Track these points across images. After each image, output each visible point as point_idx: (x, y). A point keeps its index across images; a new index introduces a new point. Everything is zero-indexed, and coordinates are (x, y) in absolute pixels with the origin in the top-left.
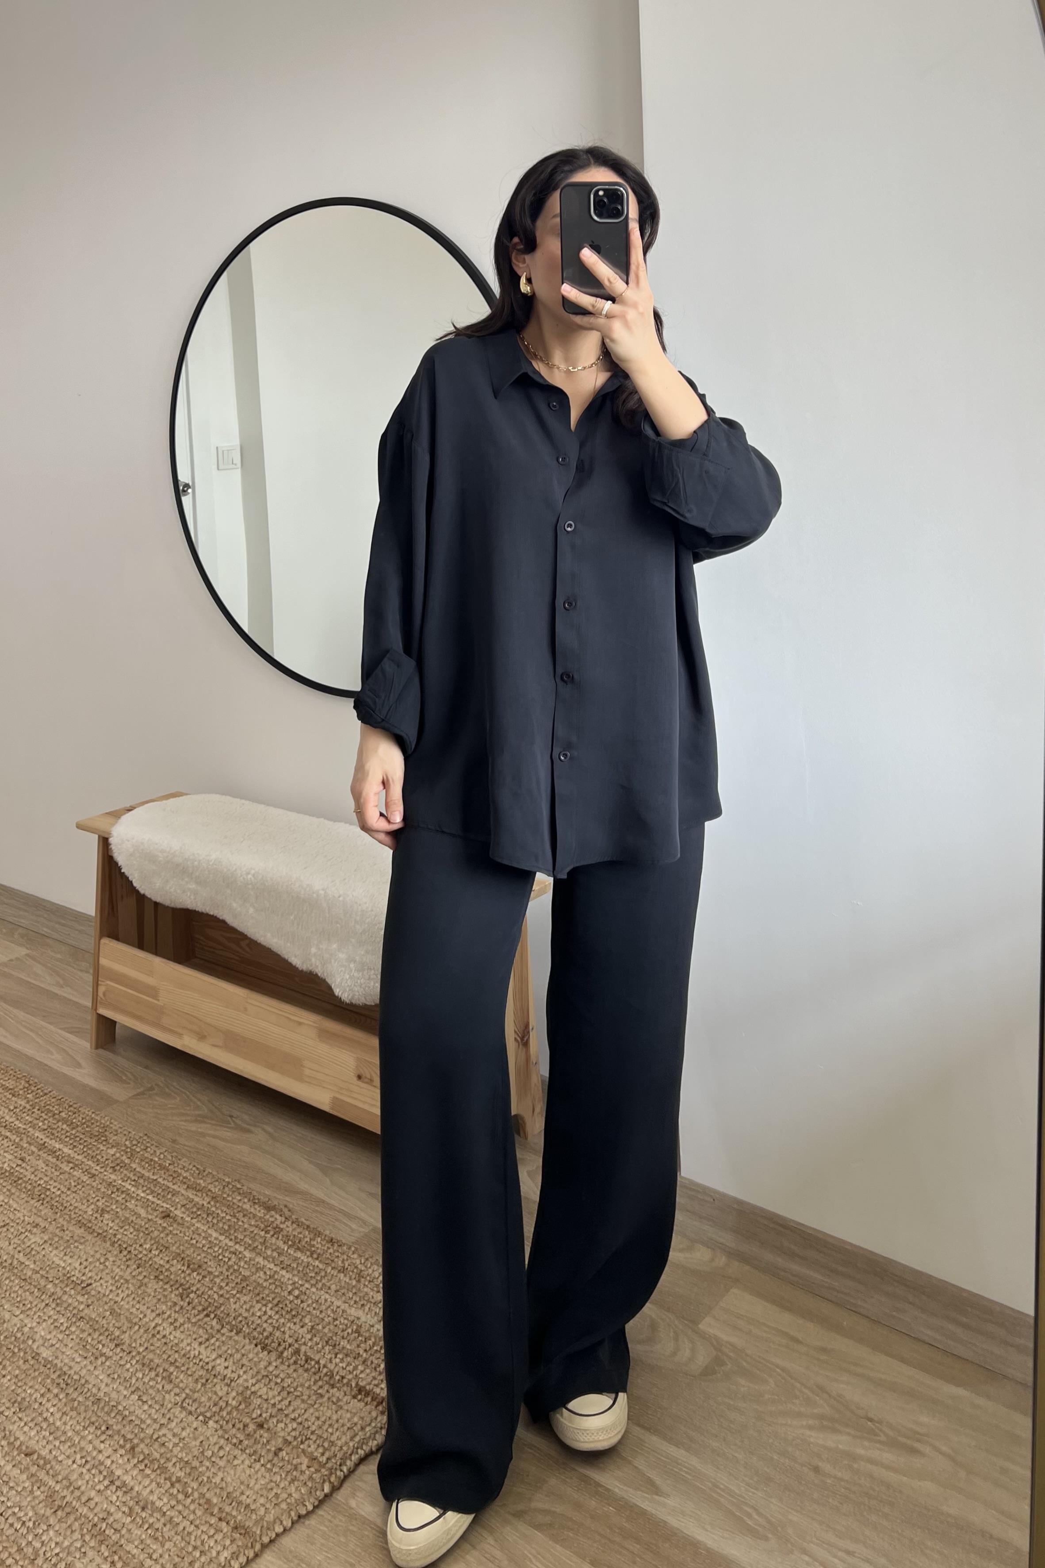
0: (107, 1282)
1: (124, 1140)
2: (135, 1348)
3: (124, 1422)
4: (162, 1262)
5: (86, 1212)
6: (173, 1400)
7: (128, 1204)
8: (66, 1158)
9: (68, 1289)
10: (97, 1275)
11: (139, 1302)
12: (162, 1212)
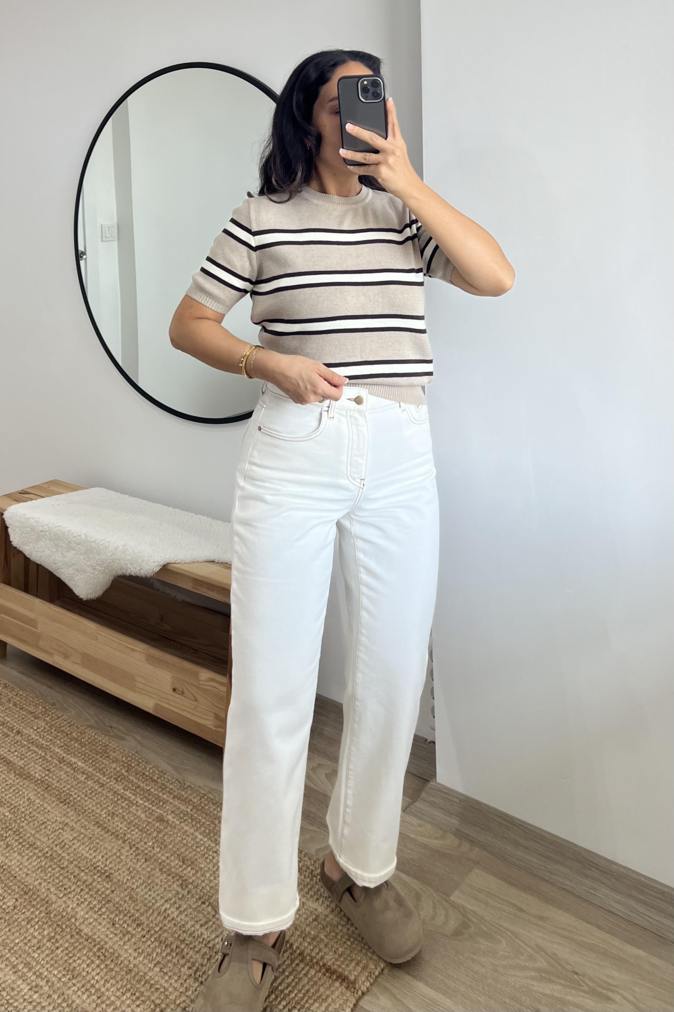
0: (124, 872)
1: (120, 756)
2: (152, 927)
3: (153, 989)
4: (164, 858)
5: (100, 815)
6: (187, 973)
7: (131, 809)
8: (81, 770)
9: (96, 877)
10: (115, 865)
11: (150, 890)
12: (158, 817)
